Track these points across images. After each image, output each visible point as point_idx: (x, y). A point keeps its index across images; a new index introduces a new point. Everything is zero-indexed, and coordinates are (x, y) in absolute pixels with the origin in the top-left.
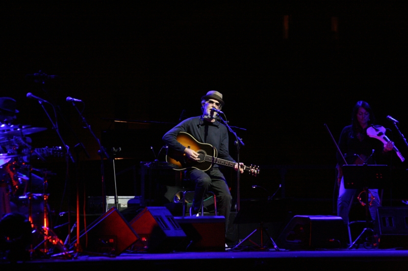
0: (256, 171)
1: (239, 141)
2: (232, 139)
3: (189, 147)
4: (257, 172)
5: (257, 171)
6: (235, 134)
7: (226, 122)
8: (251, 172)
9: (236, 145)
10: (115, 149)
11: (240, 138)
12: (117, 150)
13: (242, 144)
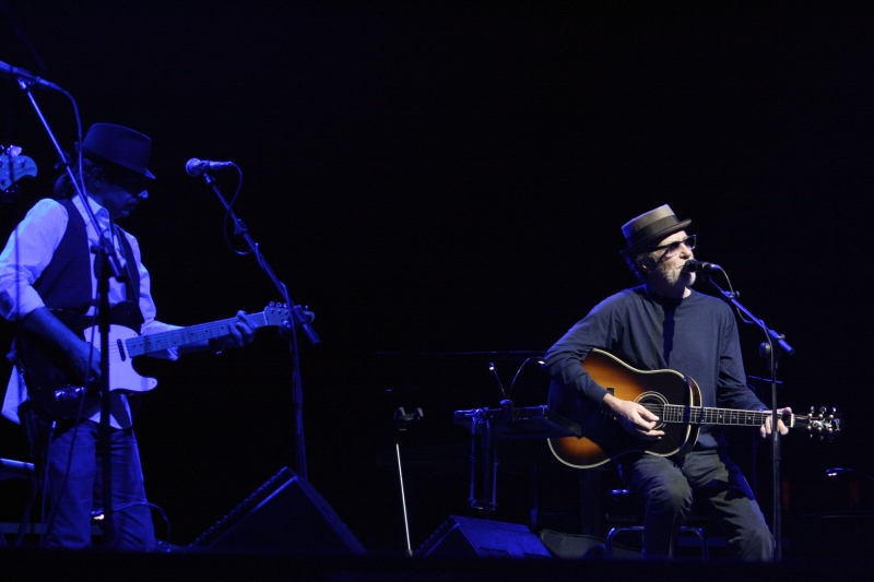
0: (829, 425)
1: (775, 342)
2: (750, 339)
3: (611, 391)
4: (834, 427)
5: (833, 424)
6: (761, 323)
7: (730, 295)
8: (815, 430)
9: (766, 355)
10: (406, 412)
11: (780, 334)
12: (412, 415)
13: (784, 350)
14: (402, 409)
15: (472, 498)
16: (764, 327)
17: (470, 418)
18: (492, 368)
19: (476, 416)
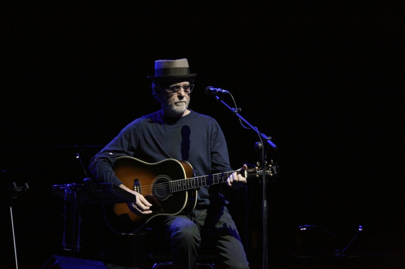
1: (265, 142)
6: (256, 129)
7: (235, 109)
9: (260, 150)
10: (17, 186)
11: (268, 137)
12: (21, 187)
13: (271, 146)
14: (15, 184)
15: (64, 243)
16: (257, 131)
17: (64, 190)
18: (77, 157)
19: (67, 189)
